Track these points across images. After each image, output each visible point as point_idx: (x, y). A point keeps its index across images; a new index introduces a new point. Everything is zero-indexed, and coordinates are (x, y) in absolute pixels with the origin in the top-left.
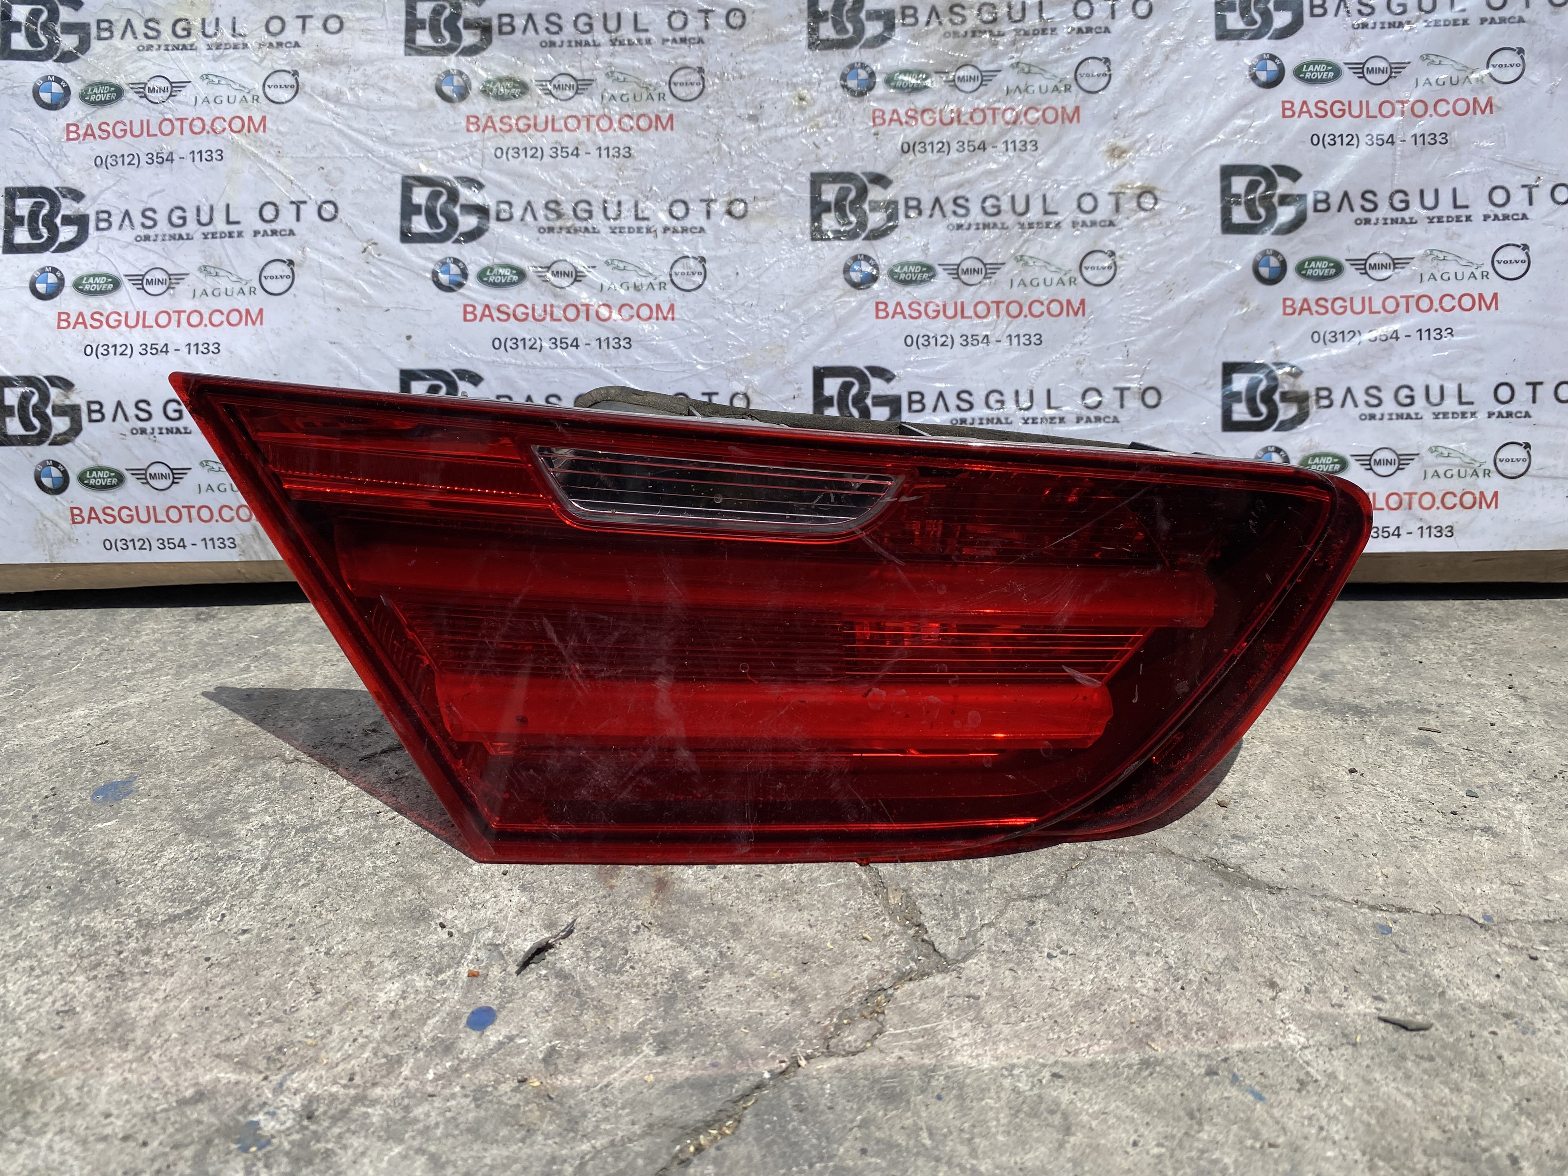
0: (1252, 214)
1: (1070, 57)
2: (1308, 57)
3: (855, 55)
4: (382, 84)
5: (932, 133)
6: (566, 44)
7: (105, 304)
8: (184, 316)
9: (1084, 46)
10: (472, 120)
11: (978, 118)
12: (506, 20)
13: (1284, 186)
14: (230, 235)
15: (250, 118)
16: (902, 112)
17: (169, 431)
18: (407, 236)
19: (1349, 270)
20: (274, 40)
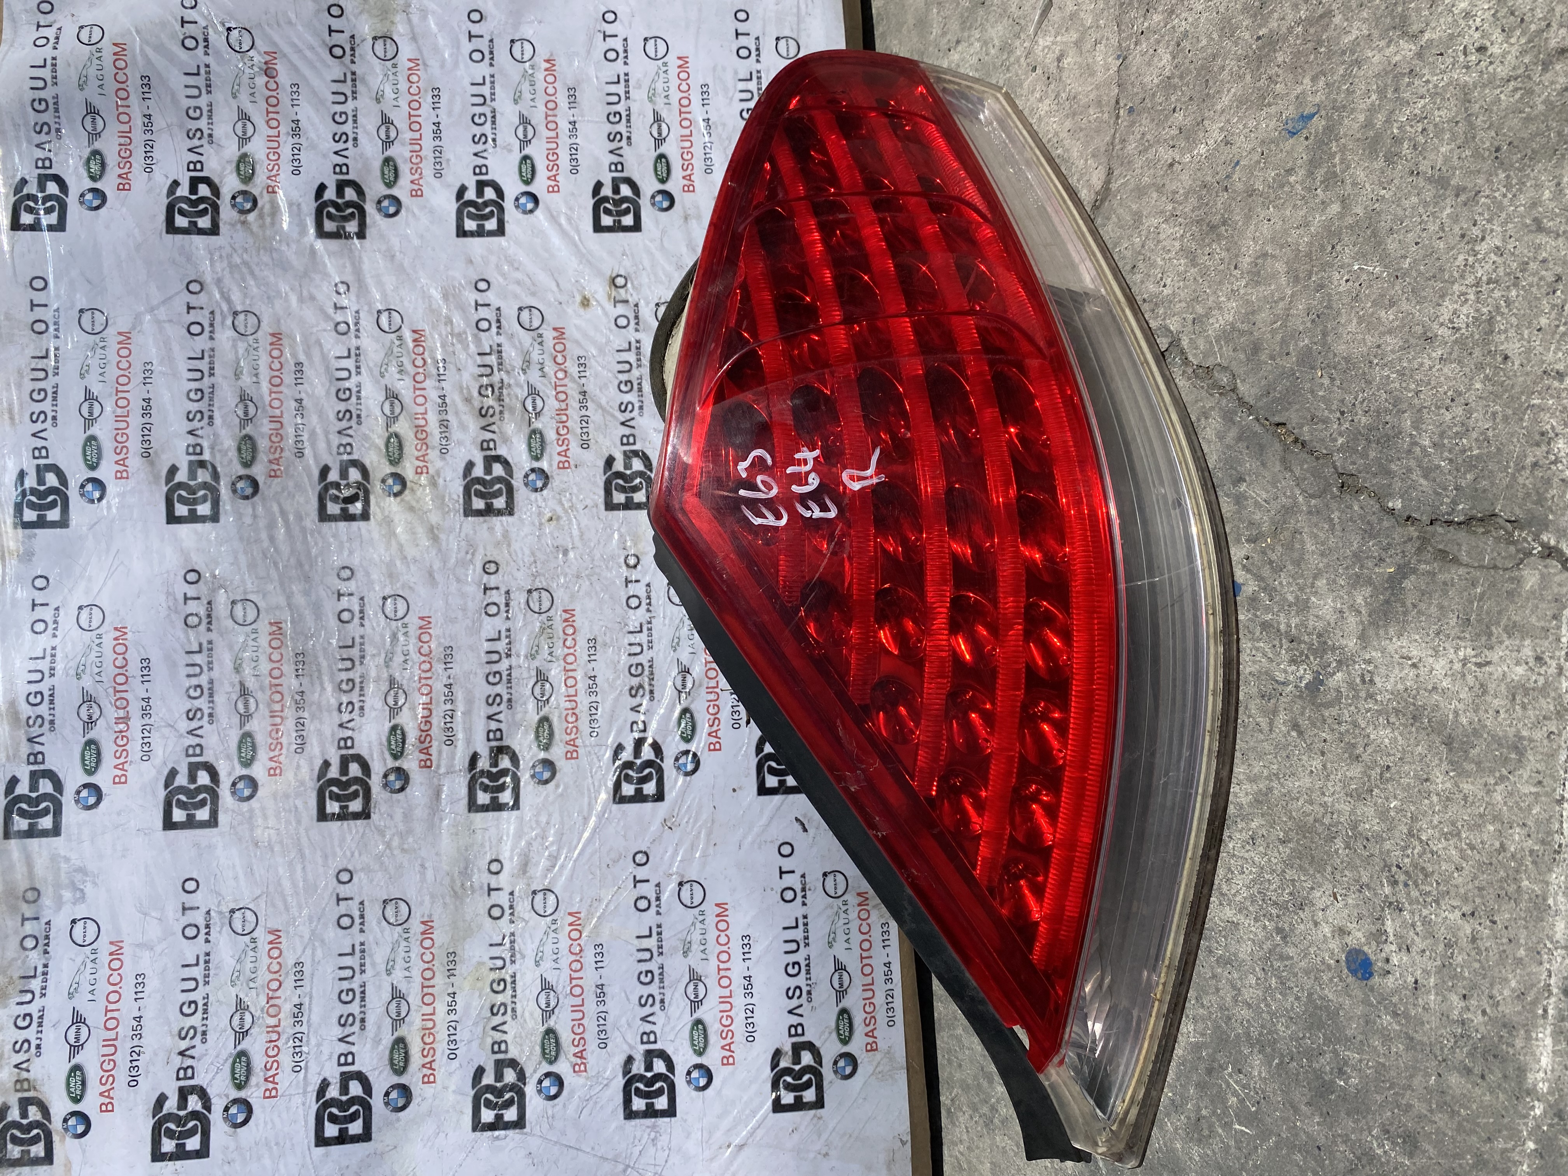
0: (627, 212)
1: (518, 334)
2: (517, 177)
3: (517, 482)
5: (574, 429)
6: (509, 691)
7: (714, 1029)
8: (722, 966)
9: (510, 325)
10: (569, 756)
11: (562, 397)
12: (491, 736)
13: (607, 191)
14: (659, 934)
15: (570, 924)
16: (559, 449)
17: (808, 972)
19: (663, 149)
20: (508, 911)
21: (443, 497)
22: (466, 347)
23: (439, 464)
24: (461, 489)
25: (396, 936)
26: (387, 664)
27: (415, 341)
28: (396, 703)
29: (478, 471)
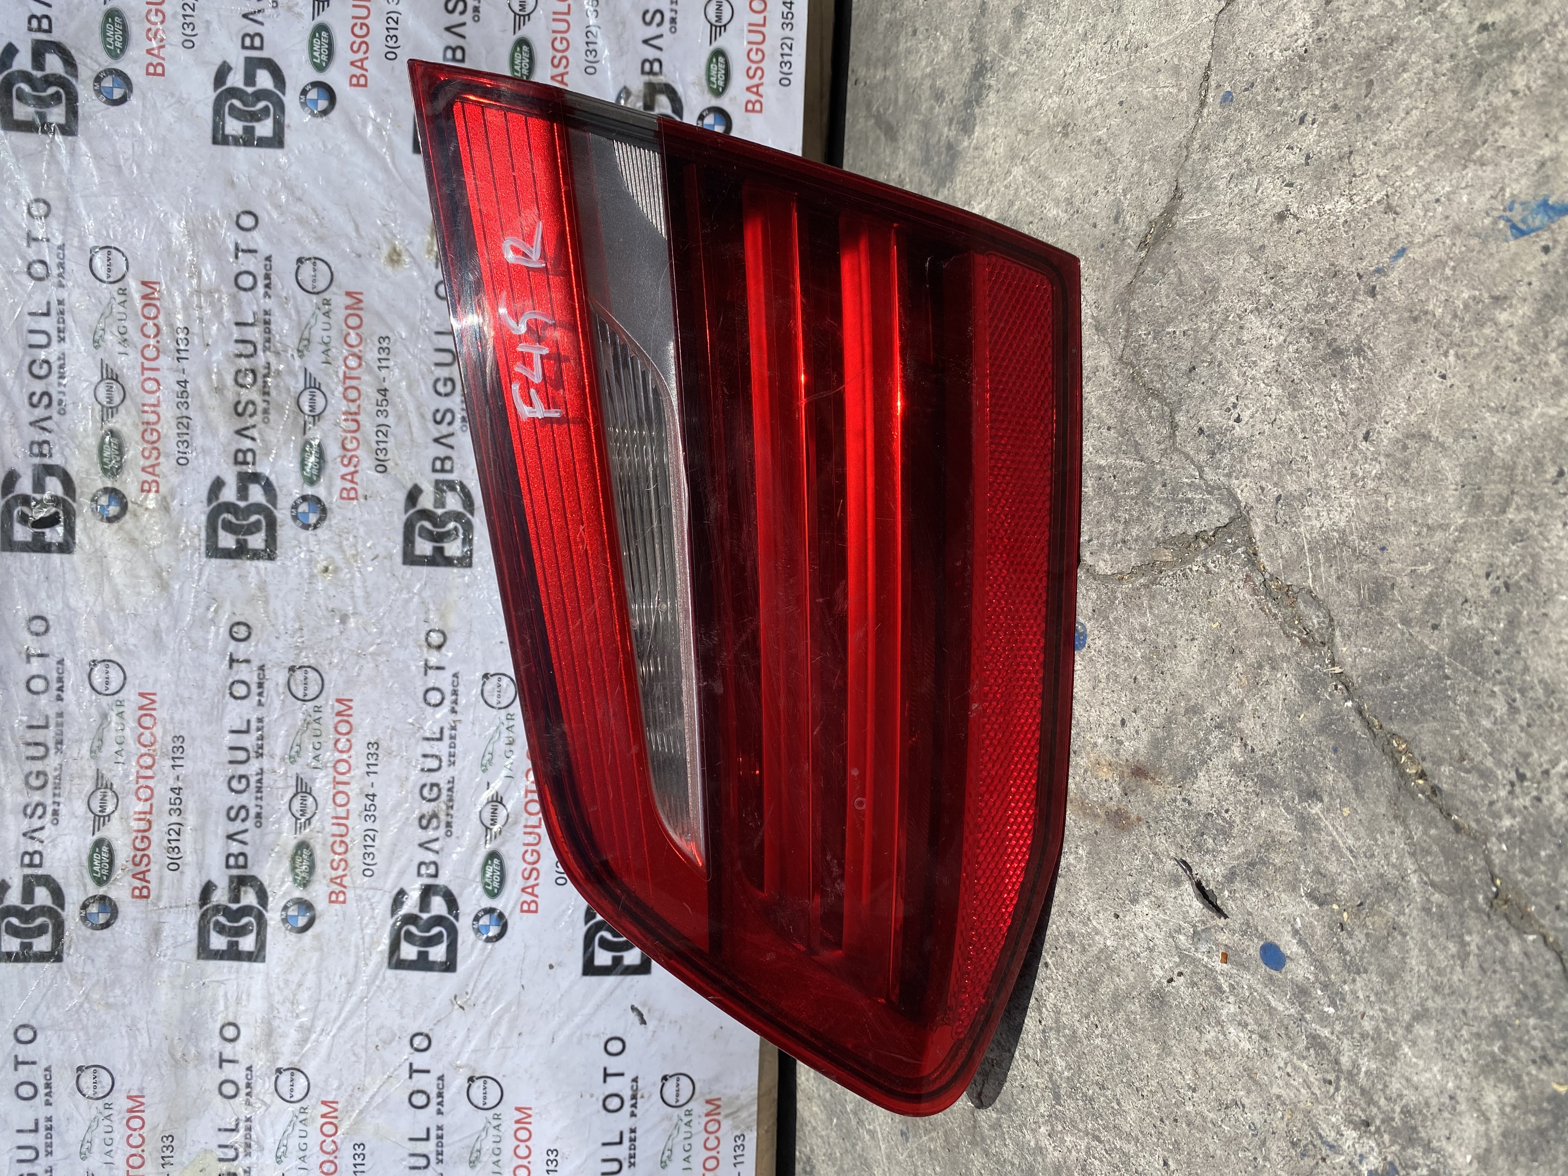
1: (295, 298)
2: (305, 56)
3: (283, 514)
4: (293, 986)
5: (368, 442)
6: (259, 802)
9: (285, 283)
10: (334, 898)
11: (353, 394)
12: (232, 861)
14: (440, 1137)
15: (323, 1116)
16: (344, 470)
18: (449, 965)
20: (244, 1091)
21: (177, 530)
22: (218, 314)
23: (175, 480)
24: (203, 518)
25: (94, 1112)
26: (94, 753)
27: (144, 297)
28: (103, 809)
29: (229, 494)
